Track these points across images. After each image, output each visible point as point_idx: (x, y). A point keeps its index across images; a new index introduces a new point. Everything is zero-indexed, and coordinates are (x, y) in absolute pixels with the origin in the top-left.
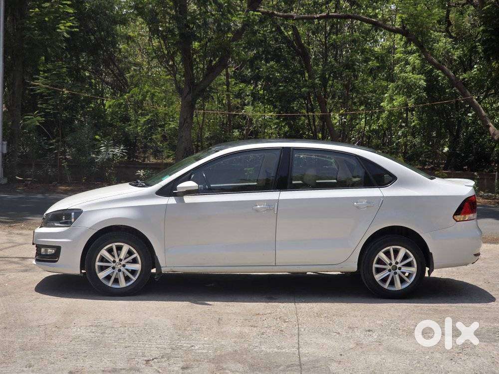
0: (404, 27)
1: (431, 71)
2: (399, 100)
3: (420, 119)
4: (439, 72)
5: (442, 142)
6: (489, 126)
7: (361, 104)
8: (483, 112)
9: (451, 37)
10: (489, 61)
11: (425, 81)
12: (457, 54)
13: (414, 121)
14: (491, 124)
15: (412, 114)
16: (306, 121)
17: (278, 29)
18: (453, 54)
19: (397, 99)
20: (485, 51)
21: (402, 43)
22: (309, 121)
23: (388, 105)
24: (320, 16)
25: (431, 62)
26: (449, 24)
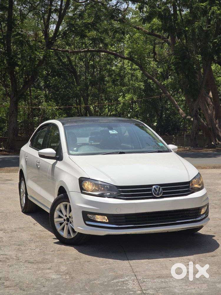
0: (131, 56)
1: (147, 80)
2: (128, 96)
3: (140, 107)
4: (151, 81)
5: (153, 120)
6: (179, 110)
7: (106, 99)
8: (176, 102)
9: (156, 61)
10: (178, 74)
11: (144, 86)
12: (160, 70)
13: (137, 108)
14: (180, 109)
15: (136, 105)
16: (76, 111)
17: (59, 58)
18: (158, 71)
19: (127, 96)
20: (176, 69)
21: (129, 64)
22: (78, 111)
23: (122, 99)
24: (84, 51)
25: (146, 75)
26: (155, 54)
